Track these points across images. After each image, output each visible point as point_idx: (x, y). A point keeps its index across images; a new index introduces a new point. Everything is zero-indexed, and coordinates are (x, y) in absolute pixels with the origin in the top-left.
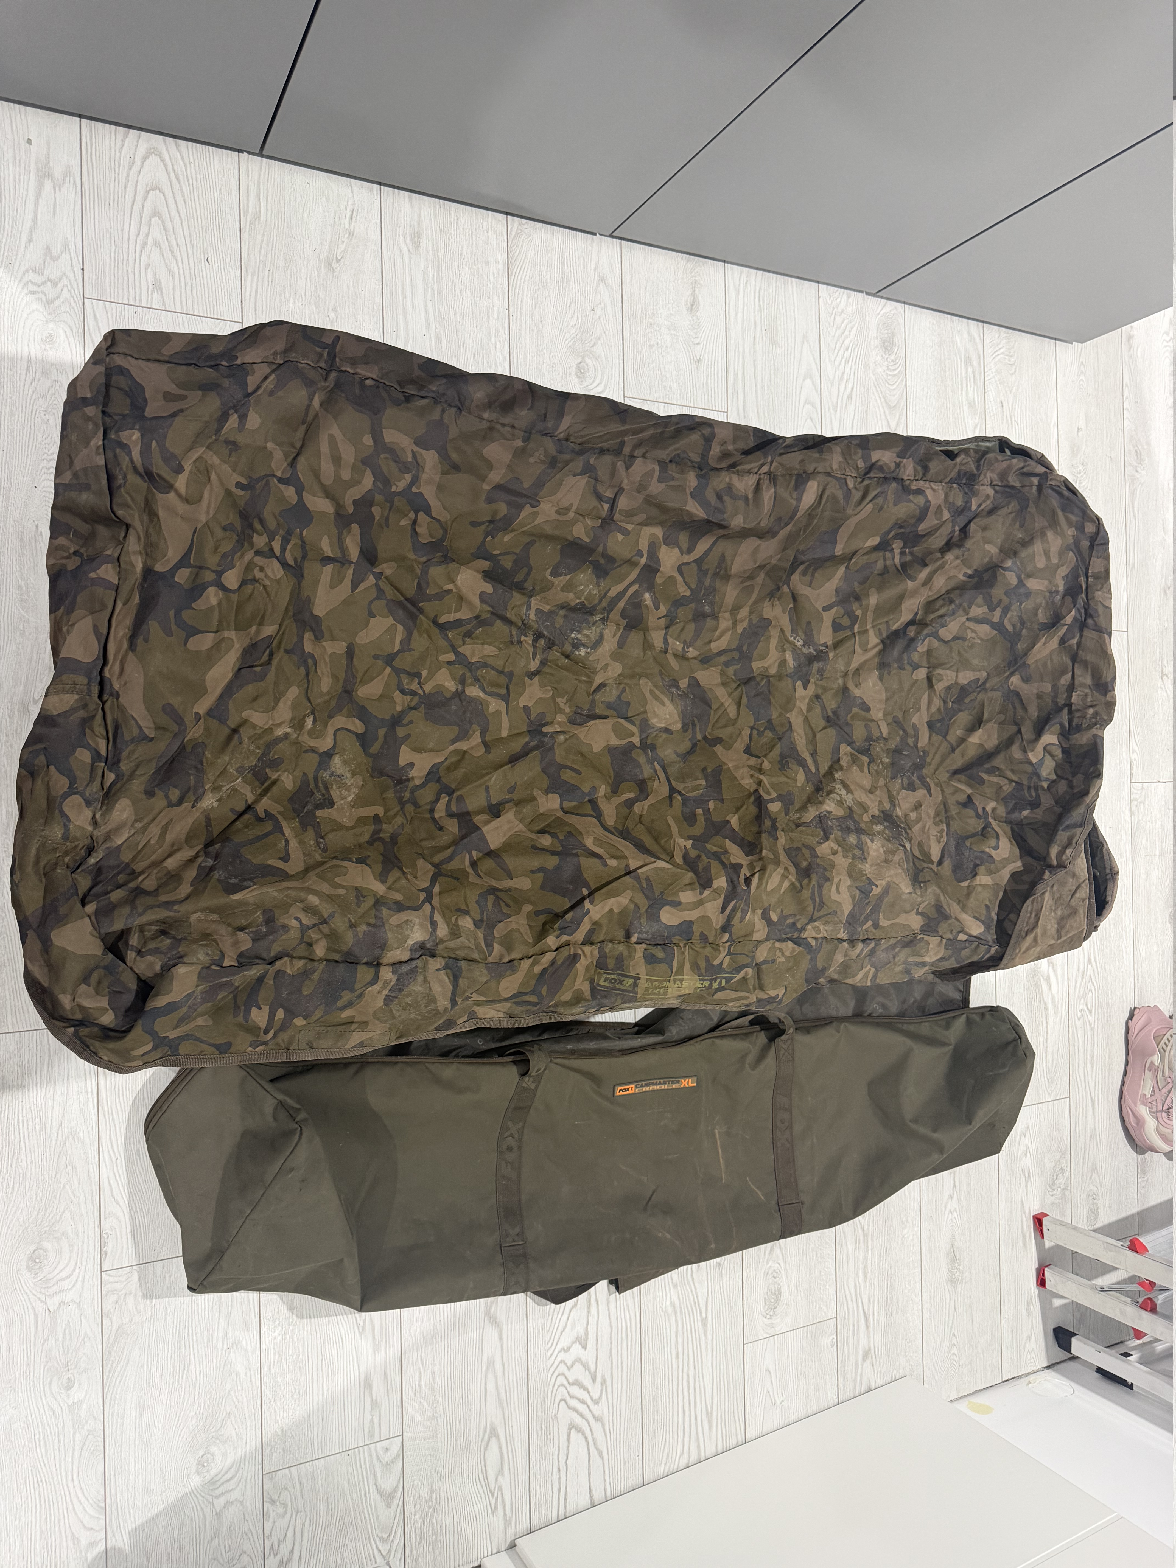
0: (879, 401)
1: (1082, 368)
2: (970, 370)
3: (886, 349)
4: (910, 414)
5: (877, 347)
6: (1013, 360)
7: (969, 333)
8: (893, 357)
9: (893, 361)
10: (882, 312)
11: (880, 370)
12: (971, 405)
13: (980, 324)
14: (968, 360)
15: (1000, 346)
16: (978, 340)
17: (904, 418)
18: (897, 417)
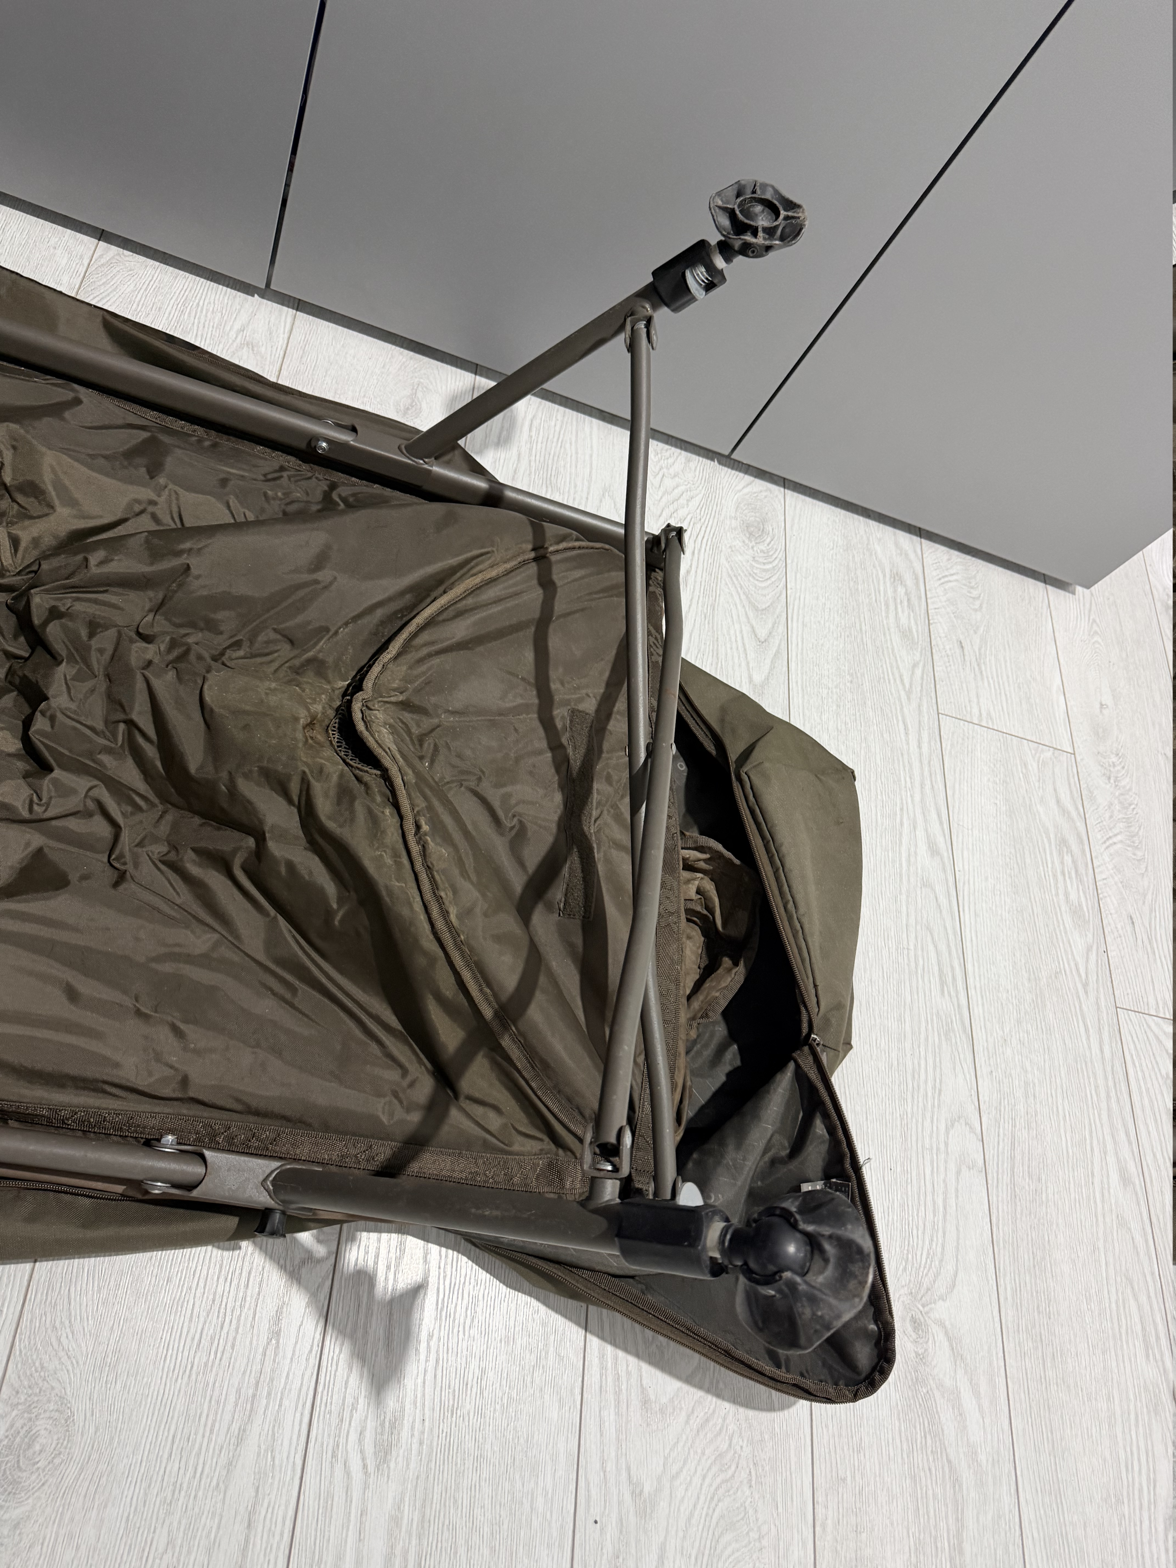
0: (736, 598)
1: (1095, 628)
2: (901, 590)
3: (751, 534)
4: (794, 625)
5: (735, 529)
6: (975, 593)
7: (897, 545)
8: (762, 547)
9: (762, 551)
10: (746, 490)
11: (740, 557)
12: (906, 634)
13: (916, 539)
14: (897, 578)
15: (952, 572)
16: (912, 556)
17: (781, 629)
18: (770, 626)
